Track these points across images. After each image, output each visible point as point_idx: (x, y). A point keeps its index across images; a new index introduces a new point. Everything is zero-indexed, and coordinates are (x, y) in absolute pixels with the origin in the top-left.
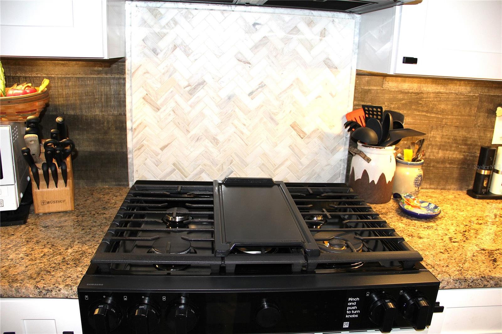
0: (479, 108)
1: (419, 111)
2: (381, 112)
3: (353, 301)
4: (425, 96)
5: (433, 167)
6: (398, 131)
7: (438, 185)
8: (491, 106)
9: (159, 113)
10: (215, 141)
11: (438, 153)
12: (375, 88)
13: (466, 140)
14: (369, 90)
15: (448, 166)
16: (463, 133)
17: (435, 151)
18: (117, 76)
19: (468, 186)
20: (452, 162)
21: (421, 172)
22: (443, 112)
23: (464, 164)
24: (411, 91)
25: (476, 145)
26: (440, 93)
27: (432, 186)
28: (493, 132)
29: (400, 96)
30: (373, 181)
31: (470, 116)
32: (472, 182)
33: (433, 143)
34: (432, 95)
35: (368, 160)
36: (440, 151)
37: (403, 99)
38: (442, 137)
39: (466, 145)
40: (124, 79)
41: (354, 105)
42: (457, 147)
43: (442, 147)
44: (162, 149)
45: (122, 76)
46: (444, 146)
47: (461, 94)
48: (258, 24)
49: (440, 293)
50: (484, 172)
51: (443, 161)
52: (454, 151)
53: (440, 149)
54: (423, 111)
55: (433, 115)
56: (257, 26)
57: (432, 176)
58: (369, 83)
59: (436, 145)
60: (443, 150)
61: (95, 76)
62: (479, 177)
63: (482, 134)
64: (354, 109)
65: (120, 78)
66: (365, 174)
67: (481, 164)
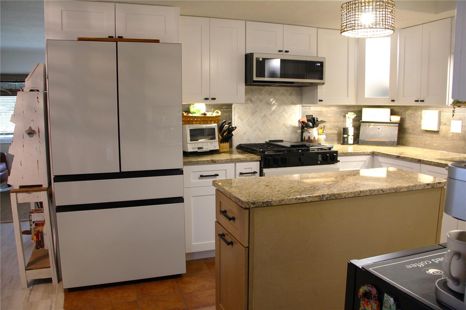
0: (340, 115)
1: (322, 117)
2: (312, 117)
3: (320, 156)
4: (323, 112)
5: (328, 136)
6: (318, 122)
7: (331, 142)
8: (344, 114)
9: (243, 122)
10: (260, 130)
11: (329, 131)
12: (307, 110)
13: (338, 126)
14: (306, 111)
15: (333, 135)
16: (336, 124)
17: (328, 130)
18: (229, 110)
19: (341, 142)
20: (334, 134)
21: (325, 137)
22: (329, 117)
23: (339, 134)
24: (318, 111)
25: (341, 128)
26: (327, 111)
27: (329, 143)
28: (346, 123)
29: (315, 113)
30: (312, 139)
31: (338, 118)
32: (342, 141)
33: (328, 128)
34: (325, 112)
35: (309, 133)
36: (330, 131)
37: (316, 114)
38: (330, 125)
39: (338, 128)
40: (232, 111)
41: (302, 116)
42: (335, 129)
43: (330, 129)
44: (244, 134)
45: (231, 110)
46: (331, 129)
47: (334, 111)
48: (272, 92)
49: (338, 157)
50: (345, 136)
51: (331, 134)
52: (334, 130)
53: (330, 130)
54: (323, 117)
55: (326, 118)
56: (272, 93)
57: (328, 140)
58: (305, 109)
59: (329, 129)
60: (331, 130)
61: (222, 110)
62: (344, 138)
63: (343, 124)
64: (302, 118)
65: (230, 111)
66: (309, 137)
67: (344, 134)
